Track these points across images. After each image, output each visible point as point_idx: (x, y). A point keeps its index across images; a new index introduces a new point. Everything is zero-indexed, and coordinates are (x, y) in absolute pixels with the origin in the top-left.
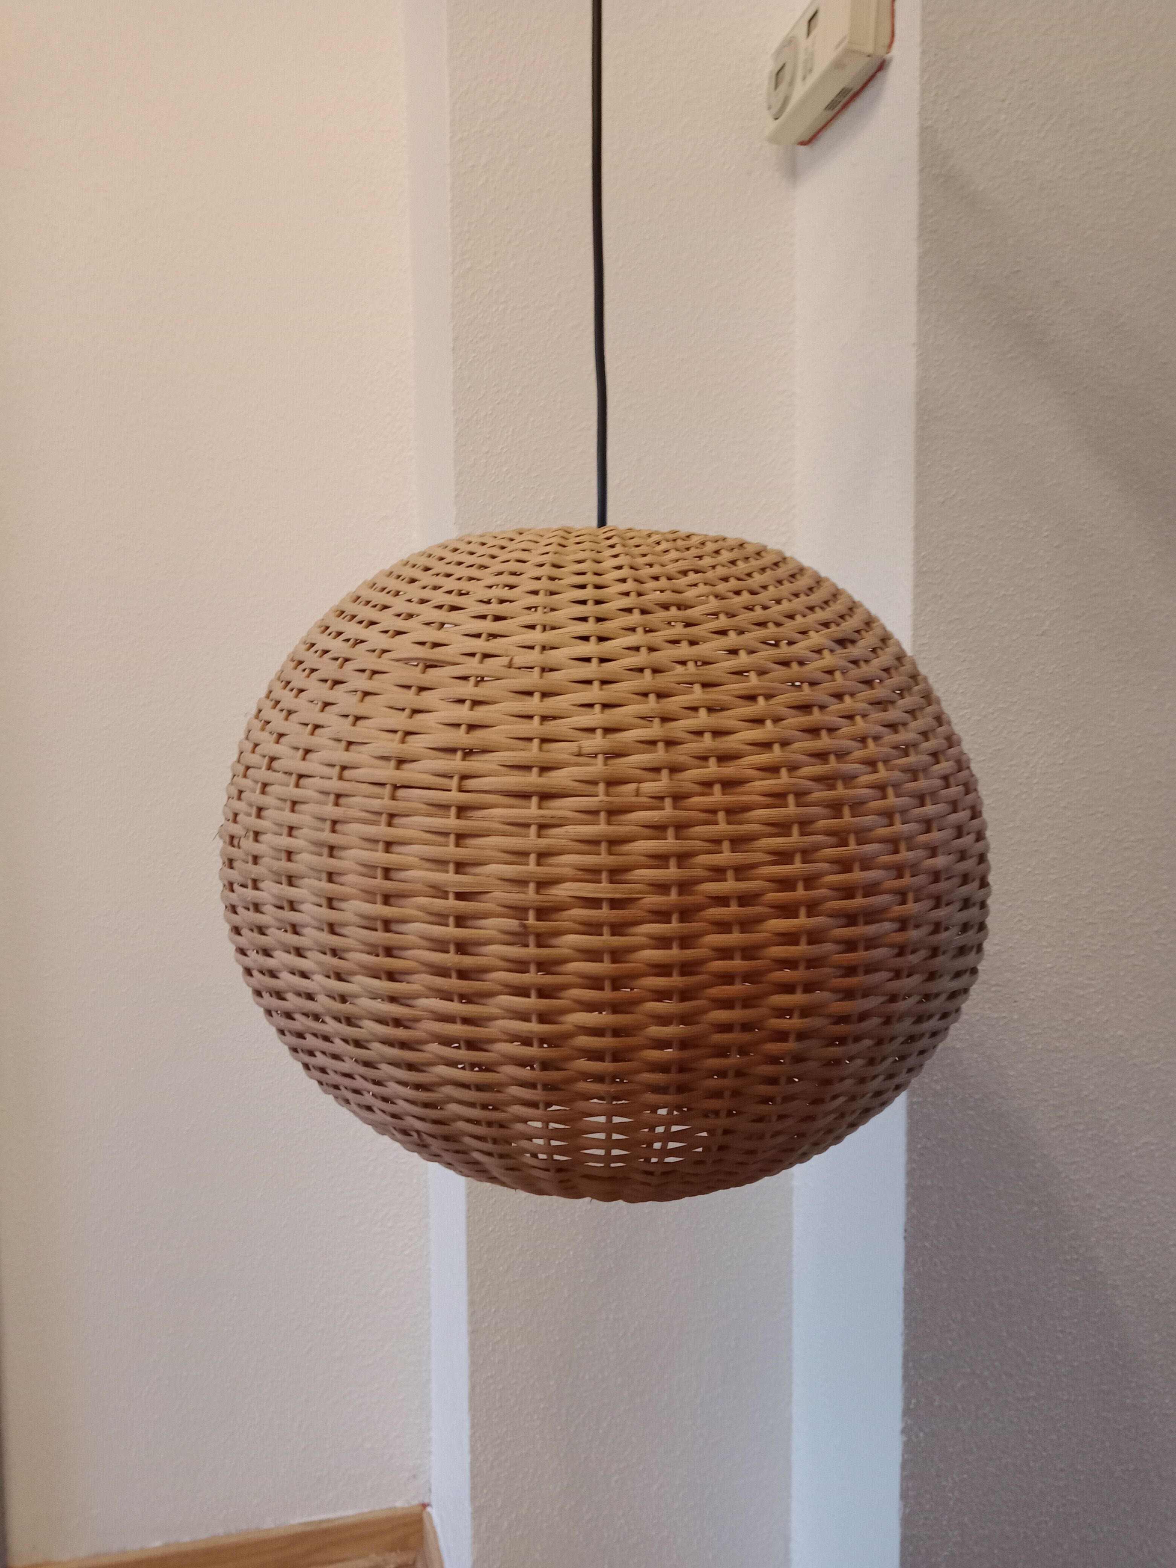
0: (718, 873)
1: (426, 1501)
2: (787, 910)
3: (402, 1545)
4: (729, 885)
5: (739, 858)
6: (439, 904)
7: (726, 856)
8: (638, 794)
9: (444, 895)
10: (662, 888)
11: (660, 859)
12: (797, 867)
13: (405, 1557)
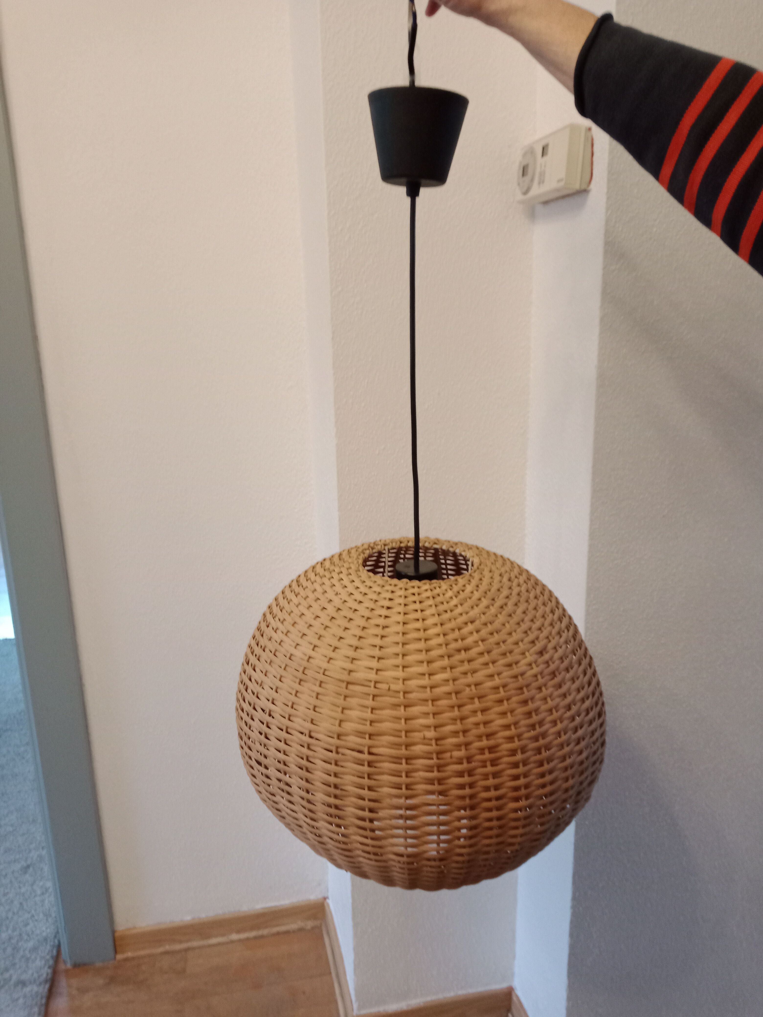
0: (487, 789)
1: (326, 895)
2: (517, 799)
3: (314, 917)
4: (493, 793)
5: (497, 781)
6: (361, 802)
7: (491, 782)
8: (451, 757)
9: (364, 799)
10: (463, 798)
11: (461, 787)
12: (522, 781)
13: (317, 923)
